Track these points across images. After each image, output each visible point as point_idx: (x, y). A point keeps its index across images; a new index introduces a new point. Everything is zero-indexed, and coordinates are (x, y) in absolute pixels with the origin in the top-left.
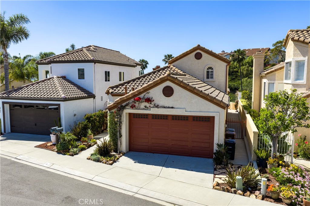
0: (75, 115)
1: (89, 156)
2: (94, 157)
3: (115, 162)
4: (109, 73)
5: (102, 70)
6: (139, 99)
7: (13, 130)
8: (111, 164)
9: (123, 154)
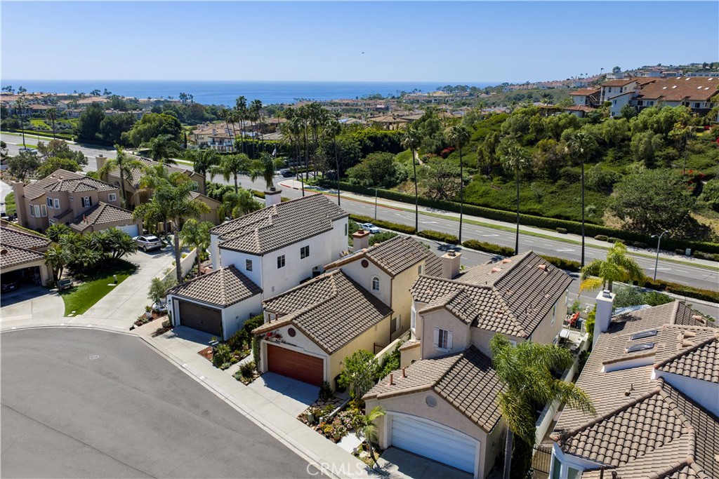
0: (237, 317)
1: (233, 373)
2: (237, 376)
3: (250, 382)
4: (283, 256)
5: (272, 258)
6: (271, 334)
7: (182, 323)
8: (247, 385)
9: (261, 374)
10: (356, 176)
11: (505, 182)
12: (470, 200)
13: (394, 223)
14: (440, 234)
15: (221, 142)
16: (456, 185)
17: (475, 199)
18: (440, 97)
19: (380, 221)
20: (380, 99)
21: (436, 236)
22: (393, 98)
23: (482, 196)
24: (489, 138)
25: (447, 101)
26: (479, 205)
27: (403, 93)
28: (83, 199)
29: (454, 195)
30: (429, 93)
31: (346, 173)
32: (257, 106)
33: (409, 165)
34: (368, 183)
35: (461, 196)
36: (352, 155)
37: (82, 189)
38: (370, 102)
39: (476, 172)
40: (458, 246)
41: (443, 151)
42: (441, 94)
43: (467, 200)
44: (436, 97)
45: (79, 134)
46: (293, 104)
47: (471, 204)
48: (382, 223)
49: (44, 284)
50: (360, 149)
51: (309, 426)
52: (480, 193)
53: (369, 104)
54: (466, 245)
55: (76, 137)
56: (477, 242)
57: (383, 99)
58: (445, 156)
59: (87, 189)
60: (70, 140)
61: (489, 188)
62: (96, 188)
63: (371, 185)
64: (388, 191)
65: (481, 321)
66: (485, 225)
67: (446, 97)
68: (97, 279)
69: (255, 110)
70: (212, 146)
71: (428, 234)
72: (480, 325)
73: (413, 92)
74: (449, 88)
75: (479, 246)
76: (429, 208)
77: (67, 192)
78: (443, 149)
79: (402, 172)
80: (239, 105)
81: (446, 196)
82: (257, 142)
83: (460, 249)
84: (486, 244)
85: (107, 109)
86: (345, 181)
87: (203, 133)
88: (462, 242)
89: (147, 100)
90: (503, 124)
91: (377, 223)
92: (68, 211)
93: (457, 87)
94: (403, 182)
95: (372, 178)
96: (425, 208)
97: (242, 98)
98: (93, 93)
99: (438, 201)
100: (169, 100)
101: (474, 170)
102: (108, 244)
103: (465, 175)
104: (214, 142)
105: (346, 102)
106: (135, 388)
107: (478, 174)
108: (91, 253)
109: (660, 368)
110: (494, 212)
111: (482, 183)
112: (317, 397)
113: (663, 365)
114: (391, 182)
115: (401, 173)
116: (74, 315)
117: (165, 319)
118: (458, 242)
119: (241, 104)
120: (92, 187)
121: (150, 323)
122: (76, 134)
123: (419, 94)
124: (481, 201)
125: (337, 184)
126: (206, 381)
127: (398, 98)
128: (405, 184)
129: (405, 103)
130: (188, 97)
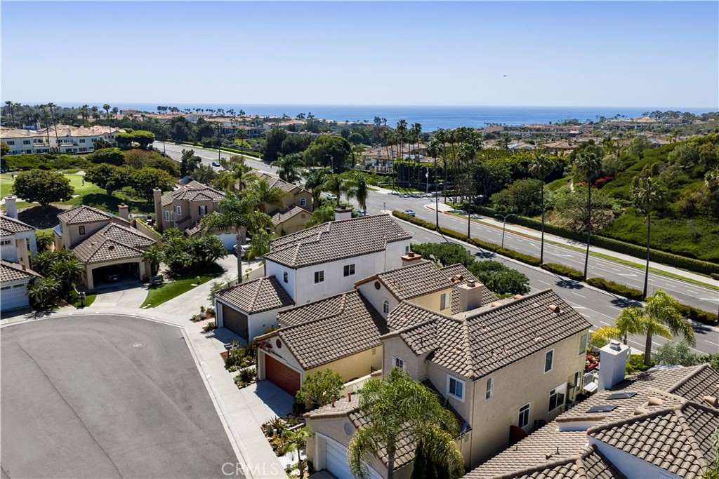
0: (264, 325)
1: (236, 376)
2: (237, 379)
3: (244, 387)
4: (323, 272)
5: (310, 272)
6: (264, 343)
7: (225, 325)
8: (240, 389)
9: (258, 381)
10: (499, 203)
11: (661, 217)
12: (617, 235)
13: (520, 253)
14: (565, 268)
15: (384, 164)
16: (605, 218)
17: (622, 234)
18: (645, 123)
19: (507, 250)
20: (576, 125)
21: (560, 270)
22: (591, 123)
23: (630, 231)
24: (648, 168)
25: (653, 128)
26: (625, 241)
27: (603, 119)
28: (199, 207)
29: (601, 228)
30: (632, 119)
31: (490, 199)
32: (417, 129)
33: (559, 193)
34: (512, 210)
35: (607, 230)
36: (500, 181)
37: (200, 198)
38: (564, 127)
39: (630, 205)
40: (581, 283)
41: (599, 181)
42: (647, 120)
43: (613, 234)
44: (640, 123)
45: (265, 152)
46: (482, 129)
47: (616, 239)
48: (507, 252)
49: (141, 279)
50: (510, 174)
51: (266, 436)
52: (628, 228)
53: (562, 130)
54: (590, 283)
55: (263, 155)
56: (603, 280)
57: (579, 124)
58: (600, 186)
59: (204, 199)
60: (258, 157)
61: (640, 222)
62: (212, 199)
63: (515, 212)
64: (531, 219)
65: (437, 355)
66: (627, 263)
67: (652, 123)
68: (185, 279)
69: (413, 134)
70: (376, 167)
71: (553, 267)
72: (435, 358)
73: (616, 117)
74: (658, 114)
75: (604, 285)
76: (571, 241)
77: (187, 201)
78: (599, 178)
79: (550, 200)
80: (399, 128)
81: (592, 229)
82: (414, 165)
83: (582, 286)
84: (613, 283)
85: (302, 130)
86: (489, 207)
87: (371, 154)
88: (587, 279)
89: (344, 123)
90: (670, 153)
91: (502, 251)
92: (188, 218)
93: (666, 113)
94: (548, 211)
95: (517, 204)
96: (567, 240)
97: (403, 122)
98: (299, 116)
99: (581, 233)
100: (364, 123)
101: (628, 202)
102: (201, 248)
103: (616, 207)
104: (377, 164)
105: (538, 127)
106: (149, 376)
107: (632, 208)
108: (185, 255)
109: (592, 435)
110: (641, 250)
111: (634, 217)
112: (291, 411)
113: (598, 431)
114: (535, 210)
115: (547, 201)
116: (149, 307)
117: (212, 320)
118: (583, 278)
119: (402, 127)
120: (209, 198)
121: (202, 322)
122: (262, 152)
123: (621, 119)
124: (629, 236)
125: (480, 209)
126: (210, 380)
127: (596, 124)
128: (550, 213)
129: (603, 129)
130: (382, 121)
